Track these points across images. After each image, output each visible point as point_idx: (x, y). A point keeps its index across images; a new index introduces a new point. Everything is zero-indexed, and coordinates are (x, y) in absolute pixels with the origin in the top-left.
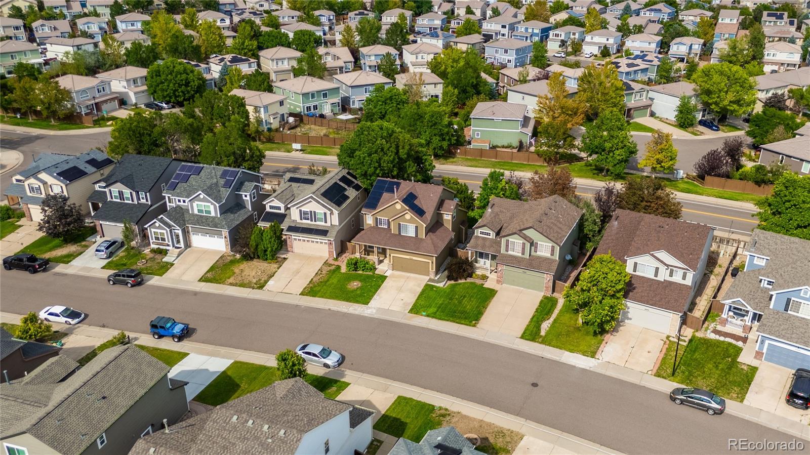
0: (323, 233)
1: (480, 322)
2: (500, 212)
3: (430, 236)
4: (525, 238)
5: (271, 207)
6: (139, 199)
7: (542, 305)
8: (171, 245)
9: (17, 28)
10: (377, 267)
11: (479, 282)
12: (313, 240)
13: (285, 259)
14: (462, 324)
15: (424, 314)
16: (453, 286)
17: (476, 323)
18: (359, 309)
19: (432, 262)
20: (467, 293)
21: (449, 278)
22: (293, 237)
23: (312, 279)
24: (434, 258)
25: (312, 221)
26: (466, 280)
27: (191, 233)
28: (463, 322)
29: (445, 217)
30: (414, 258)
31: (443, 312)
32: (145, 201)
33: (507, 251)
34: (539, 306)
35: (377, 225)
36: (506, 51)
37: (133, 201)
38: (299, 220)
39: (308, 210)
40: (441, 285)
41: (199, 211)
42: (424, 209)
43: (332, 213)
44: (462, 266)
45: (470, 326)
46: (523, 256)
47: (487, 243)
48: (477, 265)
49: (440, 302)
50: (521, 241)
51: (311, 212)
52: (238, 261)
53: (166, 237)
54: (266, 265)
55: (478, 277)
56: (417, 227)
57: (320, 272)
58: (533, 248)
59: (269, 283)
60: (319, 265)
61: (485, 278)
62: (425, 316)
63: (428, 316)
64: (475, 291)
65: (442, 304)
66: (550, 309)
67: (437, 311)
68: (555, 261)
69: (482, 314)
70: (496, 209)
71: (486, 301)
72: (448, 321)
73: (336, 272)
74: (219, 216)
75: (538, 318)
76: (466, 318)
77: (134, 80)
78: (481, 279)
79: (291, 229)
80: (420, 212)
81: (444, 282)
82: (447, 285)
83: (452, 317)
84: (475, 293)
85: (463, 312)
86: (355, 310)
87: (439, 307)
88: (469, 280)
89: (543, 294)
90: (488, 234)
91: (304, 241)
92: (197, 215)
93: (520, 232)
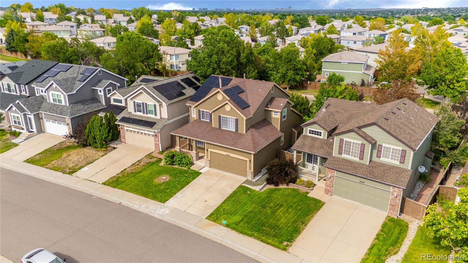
0: (150, 124)
1: (294, 244)
2: (336, 112)
3: (251, 131)
4: (365, 137)
5: (115, 100)
6: (21, 91)
7: (385, 230)
8: (25, 129)
9: (72, 27)
10: (195, 162)
11: (303, 189)
12: (142, 131)
13: (114, 148)
14: (268, 244)
15: (224, 222)
16: (272, 191)
17: (287, 246)
18: (151, 207)
19: (250, 161)
20: (286, 201)
21: (269, 181)
22: (126, 128)
23: (125, 169)
24: (252, 156)
25: (144, 113)
26: (288, 185)
27: (45, 120)
28: (270, 241)
29: (273, 115)
30: (232, 155)
31: (248, 223)
32: (25, 93)
33: (340, 153)
34: (382, 231)
35: (200, 118)
36: (355, 42)
37: (16, 93)
38: (133, 113)
39: (141, 102)
40: (257, 188)
41: (54, 100)
42: (250, 102)
43: (161, 105)
44: (284, 169)
45: (278, 248)
46: (361, 162)
47: (317, 144)
48: (305, 170)
49: (250, 210)
50: (360, 141)
51: (143, 103)
52: (74, 147)
53: (21, 121)
54: (94, 152)
55: (303, 183)
56: (237, 120)
57: (138, 163)
58: (375, 152)
59: (83, 169)
60: (141, 156)
61: (311, 185)
62: (224, 225)
63: (227, 226)
64: (295, 200)
65: (251, 212)
66: (398, 238)
67: (241, 221)
68: (406, 171)
69: (300, 233)
70: (332, 109)
71: (307, 215)
72: (251, 236)
73: (155, 165)
74: (68, 105)
75: (379, 250)
76: (275, 236)
77: (108, 44)
78: (306, 187)
79: (124, 120)
80: (243, 105)
81: (262, 186)
82: (265, 189)
83: (259, 231)
84: (295, 203)
85: (274, 227)
86: (147, 207)
87: (246, 216)
88: (292, 186)
89: (386, 214)
90: (319, 134)
91: (134, 132)
92: (52, 104)
93: (358, 130)
